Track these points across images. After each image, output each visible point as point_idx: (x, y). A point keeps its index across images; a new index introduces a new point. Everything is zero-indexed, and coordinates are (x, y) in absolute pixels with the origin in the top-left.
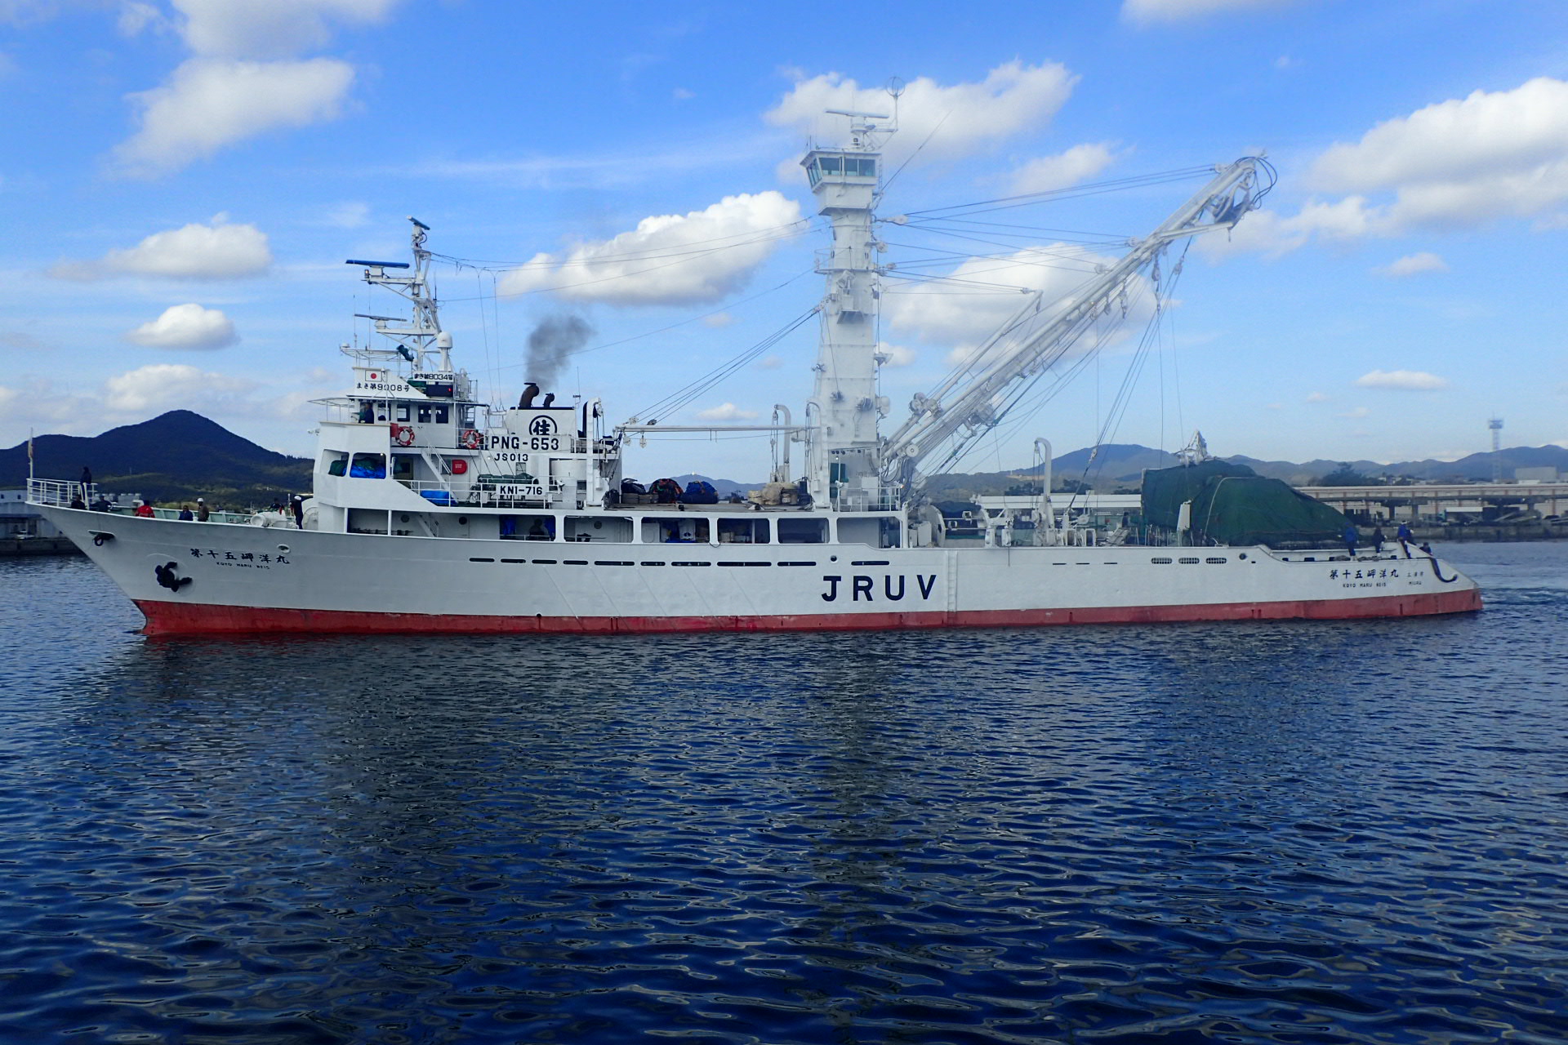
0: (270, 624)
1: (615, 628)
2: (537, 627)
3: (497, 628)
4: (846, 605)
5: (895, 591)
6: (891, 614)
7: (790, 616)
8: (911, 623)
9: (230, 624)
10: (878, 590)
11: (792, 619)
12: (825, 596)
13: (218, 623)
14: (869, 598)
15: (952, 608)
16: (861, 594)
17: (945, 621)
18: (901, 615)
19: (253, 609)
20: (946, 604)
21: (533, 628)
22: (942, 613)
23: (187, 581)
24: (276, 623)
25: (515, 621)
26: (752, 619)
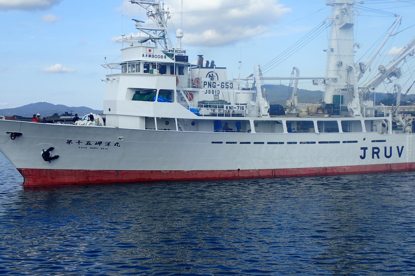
0: (96, 178)
1: (274, 174)
2: (237, 175)
3: (217, 176)
4: (369, 161)
5: (388, 154)
6: (387, 165)
7: (347, 166)
8: (394, 168)
9: (73, 179)
10: (381, 154)
11: (348, 168)
12: (361, 157)
13: (67, 179)
14: (378, 157)
15: (410, 161)
16: (375, 155)
17: (407, 167)
18: (390, 165)
19: (89, 171)
20: (408, 159)
21: (235, 176)
22: (406, 163)
23: (57, 157)
24: (100, 178)
25: (227, 173)
26: (332, 168)
